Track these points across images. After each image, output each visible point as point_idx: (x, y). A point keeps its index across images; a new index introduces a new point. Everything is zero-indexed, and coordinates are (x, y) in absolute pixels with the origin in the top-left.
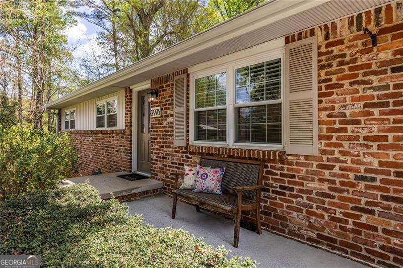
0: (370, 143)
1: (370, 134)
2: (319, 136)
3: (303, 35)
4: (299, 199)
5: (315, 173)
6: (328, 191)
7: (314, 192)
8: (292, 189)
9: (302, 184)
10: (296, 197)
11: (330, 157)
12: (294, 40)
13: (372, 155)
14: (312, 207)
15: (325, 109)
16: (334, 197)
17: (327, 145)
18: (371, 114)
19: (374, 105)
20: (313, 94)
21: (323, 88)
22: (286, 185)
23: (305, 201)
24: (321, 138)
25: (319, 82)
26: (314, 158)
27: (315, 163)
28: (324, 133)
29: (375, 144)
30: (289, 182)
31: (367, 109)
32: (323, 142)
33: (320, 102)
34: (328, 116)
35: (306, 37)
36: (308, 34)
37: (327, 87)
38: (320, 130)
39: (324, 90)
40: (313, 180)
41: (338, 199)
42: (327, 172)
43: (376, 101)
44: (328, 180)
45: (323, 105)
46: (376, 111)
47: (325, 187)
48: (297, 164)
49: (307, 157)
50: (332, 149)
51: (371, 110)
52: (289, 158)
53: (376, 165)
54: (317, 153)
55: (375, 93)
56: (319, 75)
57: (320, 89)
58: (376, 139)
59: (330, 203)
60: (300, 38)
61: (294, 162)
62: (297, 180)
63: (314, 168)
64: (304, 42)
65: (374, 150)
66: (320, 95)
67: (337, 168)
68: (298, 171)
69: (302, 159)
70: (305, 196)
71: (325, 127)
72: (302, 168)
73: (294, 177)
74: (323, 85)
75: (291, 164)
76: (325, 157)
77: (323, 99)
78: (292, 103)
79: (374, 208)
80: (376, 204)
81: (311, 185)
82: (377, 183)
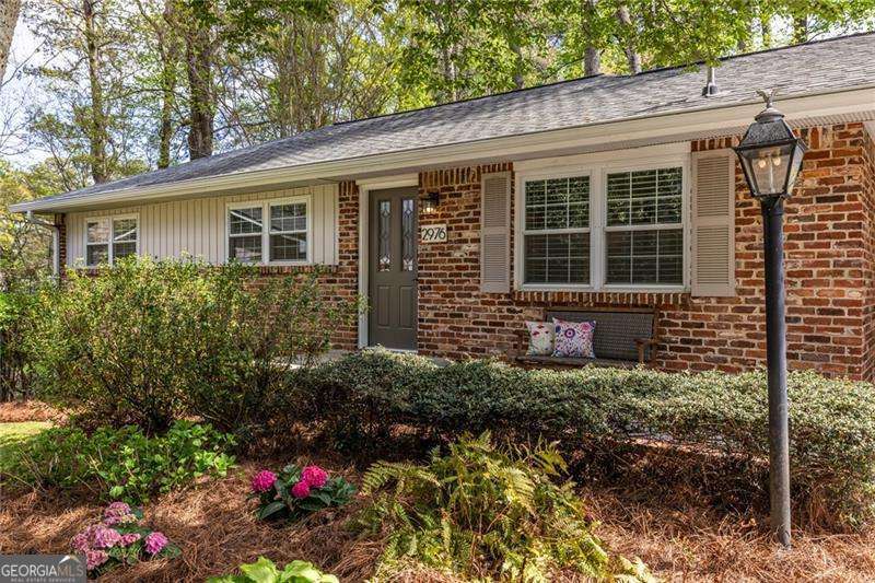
0: (794, 279)
1: (794, 270)
2: (736, 272)
3: (717, 143)
4: (710, 354)
5: (730, 318)
6: (746, 339)
7: (729, 341)
8: (700, 342)
9: (713, 334)
10: (704, 351)
11: (749, 297)
12: (703, 148)
13: (796, 292)
14: (726, 361)
15: (744, 239)
16: (753, 345)
17: (745, 283)
18: (796, 246)
19: (799, 237)
20: (730, 221)
21: (742, 213)
22: (691, 337)
23: (717, 354)
24: (738, 274)
25: (737, 206)
26: (731, 300)
27: (730, 307)
28: (742, 268)
29: (799, 281)
30: (695, 334)
31: (791, 241)
32: (741, 279)
33: (738, 230)
34: (747, 248)
35: (720, 147)
36: (723, 144)
37: (746, 213)
38: (738, 264)
39: (742, 216)
40: (728, 327)
41: (759, 347)
42: (745, 316)
43: (800, 232)
44: (746, 326)
45: (740, 234)
46: (801, 243)
47: (743, 334)
48: (707, 309)
49: (720, 300)
50: (752, 287)
51: (796, 242)
52: (695, 301)
53: (800, 303)
54: (733, 294)
55: (801, 224)
56: (737, 197)
57: (737, 214)
58: (800, 274)
59: (748, 353)
60: (711, 147)
61: (703, 306)
62: (706, 329)
63: (730, 312)
64: (716, 152)
65: (799, 286)
66: (738, 222)
67: (757, 310)
68: (707, 318)
69: (713, 301)
70: (716, 349)
71: (743, 261)
72: (713, 314)
73: (702, 325)
74: (742, 209)
75: (699, 309)
76: (742, 299)
77: (742, 227)
78: (702, 232)
79: (797, 351)
80: (799, 347)
81: (725, 333)
82: (802, 324)
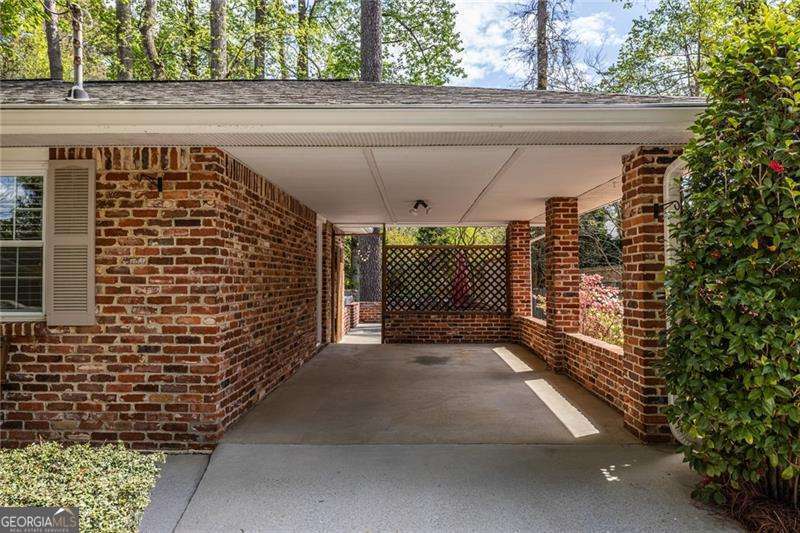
0: (154, 306)
1: (154, 296)
2: (96, 298)
3: (77, 153)
4: (68, 391)
5: (89, 350)
6: (106, 373)
7: (89, 376)
8: (57, 378)
9: (72, 368)
10: (62, 388)
11: (109, 325)
12: (62, 157)
13: (156, 320)
14: (85, 398)
15: (105, 261)
16: (114, 379)
17: (106, 310)
18: (155, 271)
19: (159, 261)
20: (88, 240)
21: (103, 233)
22: (48, 373)
23: (77, 391)
24: (98, 300)
25: (98, 224)
26: (89, 329)
27: (91, 336)
28: (103, 294)
29: (159, 307)
30: (52, 369)
31: (151, 265)
32: (102, 306)
33: (98, 251)
34: (109, 271)
35: (80, 158)
36: (84, 154)
37: (108, 233)
38: (98, 290)
39: (103, 236)
40: (88, 360)
41: (119, 380)
42: (105, 347)
43: (160, 256)
44: (107, 357)
45: (102, 256)
46: (161, 268)
47: (103, 366)
48: (65, 340)
49: (79, 329)
50: (113, 315)
51: (156, 266)
52: (53, 331)
53: (160, 330)
54: (92, 322)
55: (160, 247)
56: (97, 215)
57: (98, 233)
58: (160, 300)
59: (109, 388)
60: (71, 157)
61: (61, 336)
62: (64, 363)
63: (90, 343)
64: (76, 163)
65: (158, 314)
66: (98, 242)
67: (118, 339)
68: (66, 350)
69: (72, 330)
70: (75, 385)
71: (104, 285)
72: (72, 345)
73: (59, 359)
74: (103, 228)
75: (56, 340)
76: (103, 328)
77: (103, 248)
78: (59, 250)
79: (157, 383)
80: (158, 378)
81: (85, 367)
82: (161, 353)
